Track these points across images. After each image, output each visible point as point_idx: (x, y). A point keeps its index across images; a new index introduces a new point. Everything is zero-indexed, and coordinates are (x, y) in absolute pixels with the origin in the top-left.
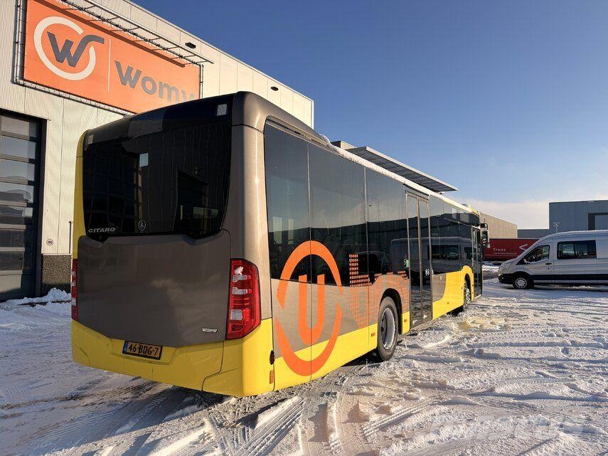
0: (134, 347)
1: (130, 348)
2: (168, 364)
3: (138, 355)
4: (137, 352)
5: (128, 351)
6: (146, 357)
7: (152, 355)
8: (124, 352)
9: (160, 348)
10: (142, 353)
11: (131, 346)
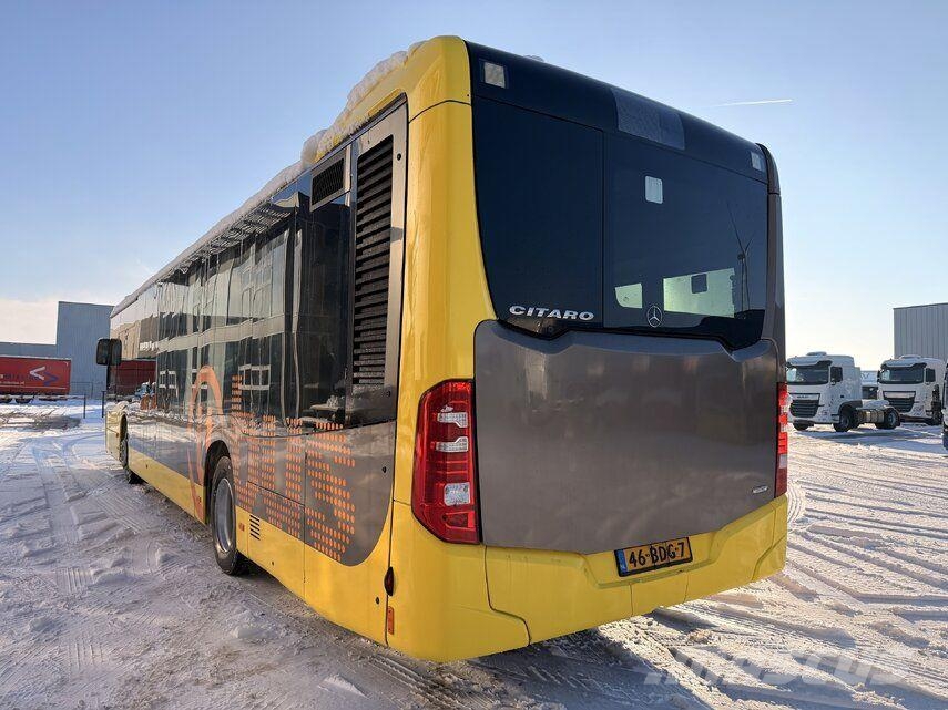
0: (640, 557)
1: (632, 560)
2: (708, 562)
3: (655, 568)
4: (649, 563)
5: (630, 567)
6: (669, 564)
7: (678, 558)
8: (622, 573)
9: (685, 541)
10: (659, 562)
11: (632, 555)
